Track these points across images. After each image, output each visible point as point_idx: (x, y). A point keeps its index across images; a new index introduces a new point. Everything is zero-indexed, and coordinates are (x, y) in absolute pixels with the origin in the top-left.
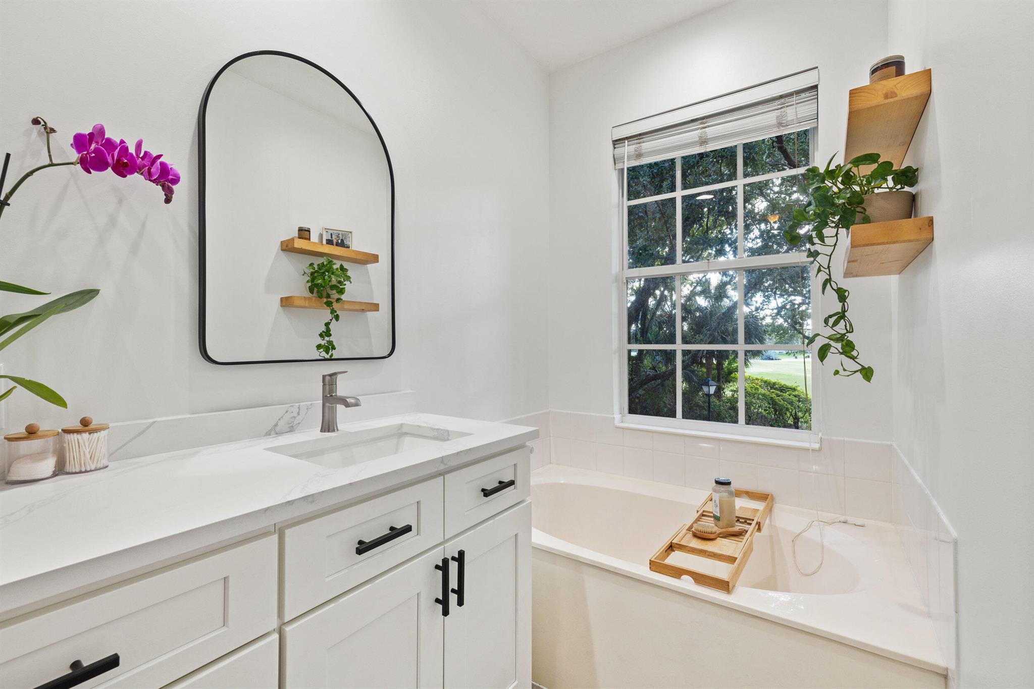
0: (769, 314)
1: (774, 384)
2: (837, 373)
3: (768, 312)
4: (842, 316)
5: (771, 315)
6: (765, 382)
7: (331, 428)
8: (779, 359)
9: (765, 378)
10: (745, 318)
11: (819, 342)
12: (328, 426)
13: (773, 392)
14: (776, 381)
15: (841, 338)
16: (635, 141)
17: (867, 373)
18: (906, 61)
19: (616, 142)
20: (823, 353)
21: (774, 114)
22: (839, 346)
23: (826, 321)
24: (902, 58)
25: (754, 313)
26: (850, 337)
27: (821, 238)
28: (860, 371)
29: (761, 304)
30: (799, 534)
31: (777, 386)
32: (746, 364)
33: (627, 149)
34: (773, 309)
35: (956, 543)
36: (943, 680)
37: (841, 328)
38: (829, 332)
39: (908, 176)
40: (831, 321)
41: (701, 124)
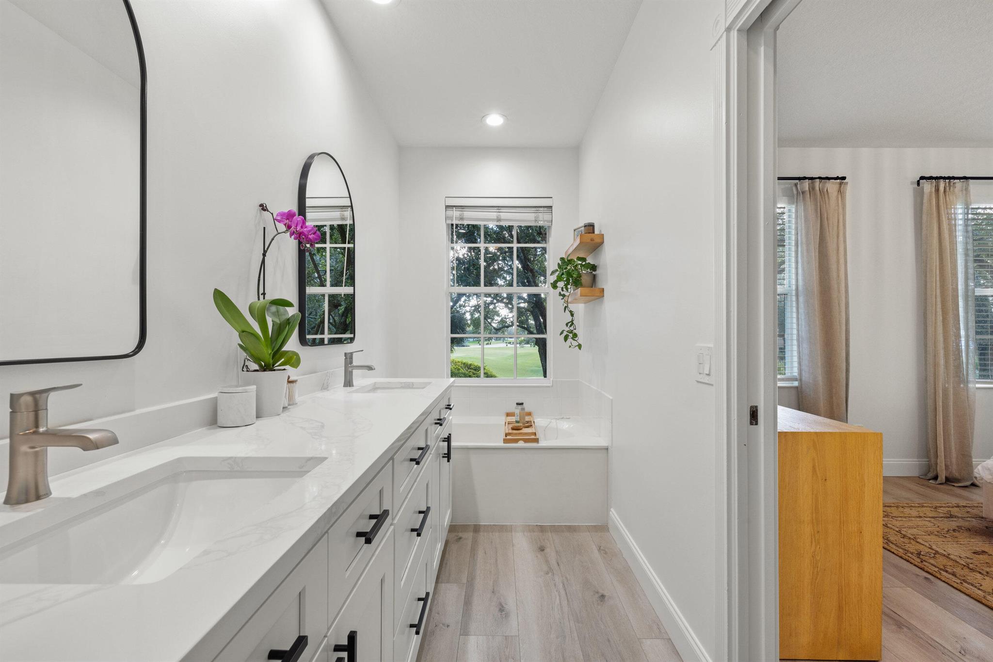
0: (468, 310)
1: (471, 365)
2: (570, 347)
3: (468, 309)
4: (572, 321)
5: (469, 312)
6: (464, 364)
7: (351, 385)
8: (468, 346)
9: (464, 361)
10: (451, 314)
11: (565, 333)
12: (348, 383)
13: (470, 371)
14: (471, 363)
15: (571, 332)
16: (460, 209)
17: (580, 346)
18: (595, 225)
19: (447, 207)
20: (566, 338)
21: (533, 215)
22: (571, 335)
23: (567, 325)
24: (594, 223)
25: (458, 309)
26: (575, 331)
27: (567, 289)
28: (578, 346)
29: (464, 302)
30: (546, 427)
31: (472, 367)
32: (451, 350)
33: (456, 213)
34: (472, 307)
35: (612, 400)
36: (606, 451)
37: (572, 328)
38: (567, 329)
39: (594, 268)
40: (569, 324)
41: (498, 209)
